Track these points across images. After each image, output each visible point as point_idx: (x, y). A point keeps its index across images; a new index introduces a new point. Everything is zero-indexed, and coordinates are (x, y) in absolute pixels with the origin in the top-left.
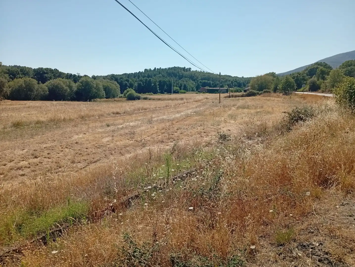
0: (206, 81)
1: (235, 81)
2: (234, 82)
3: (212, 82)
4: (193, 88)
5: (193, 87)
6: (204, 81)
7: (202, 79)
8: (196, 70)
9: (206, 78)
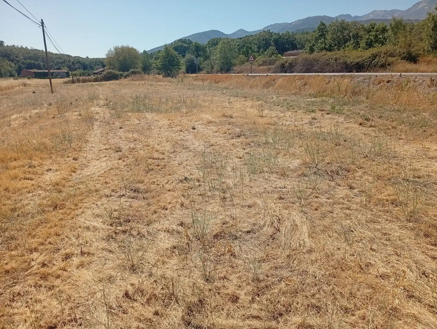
0: (33, 62)
1: (77, 62)
2: (75, 62)
3: (42, 64)
5: (10, 71)
6: (29, 61)
7: (25, 59)
9: (31, 57)
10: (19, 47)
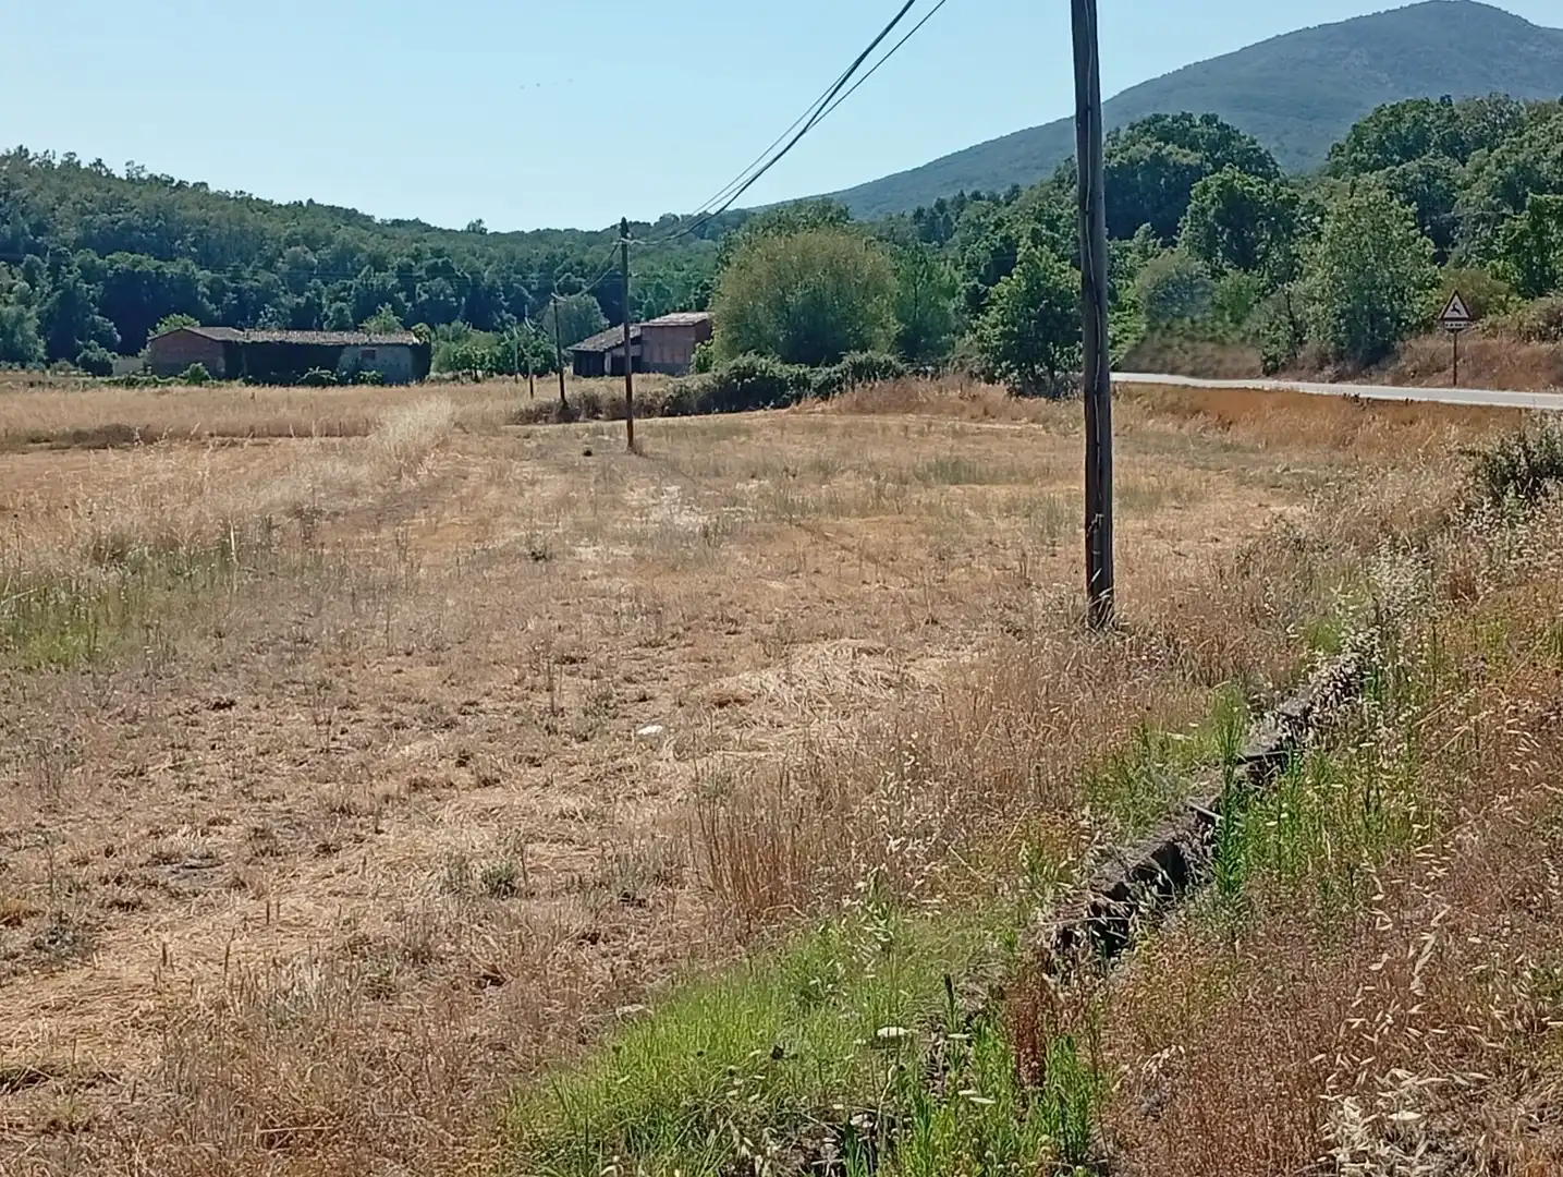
0: (149, 263)
1: (433, 271)
3: (201, 275)
4: (13, 334)
6: (122, 260)
7: (98, 244)
8: (22, 152)
9: (130, 228)
10: (57, 162)
